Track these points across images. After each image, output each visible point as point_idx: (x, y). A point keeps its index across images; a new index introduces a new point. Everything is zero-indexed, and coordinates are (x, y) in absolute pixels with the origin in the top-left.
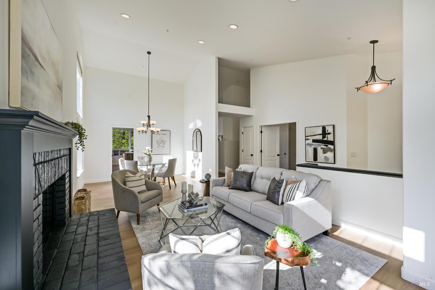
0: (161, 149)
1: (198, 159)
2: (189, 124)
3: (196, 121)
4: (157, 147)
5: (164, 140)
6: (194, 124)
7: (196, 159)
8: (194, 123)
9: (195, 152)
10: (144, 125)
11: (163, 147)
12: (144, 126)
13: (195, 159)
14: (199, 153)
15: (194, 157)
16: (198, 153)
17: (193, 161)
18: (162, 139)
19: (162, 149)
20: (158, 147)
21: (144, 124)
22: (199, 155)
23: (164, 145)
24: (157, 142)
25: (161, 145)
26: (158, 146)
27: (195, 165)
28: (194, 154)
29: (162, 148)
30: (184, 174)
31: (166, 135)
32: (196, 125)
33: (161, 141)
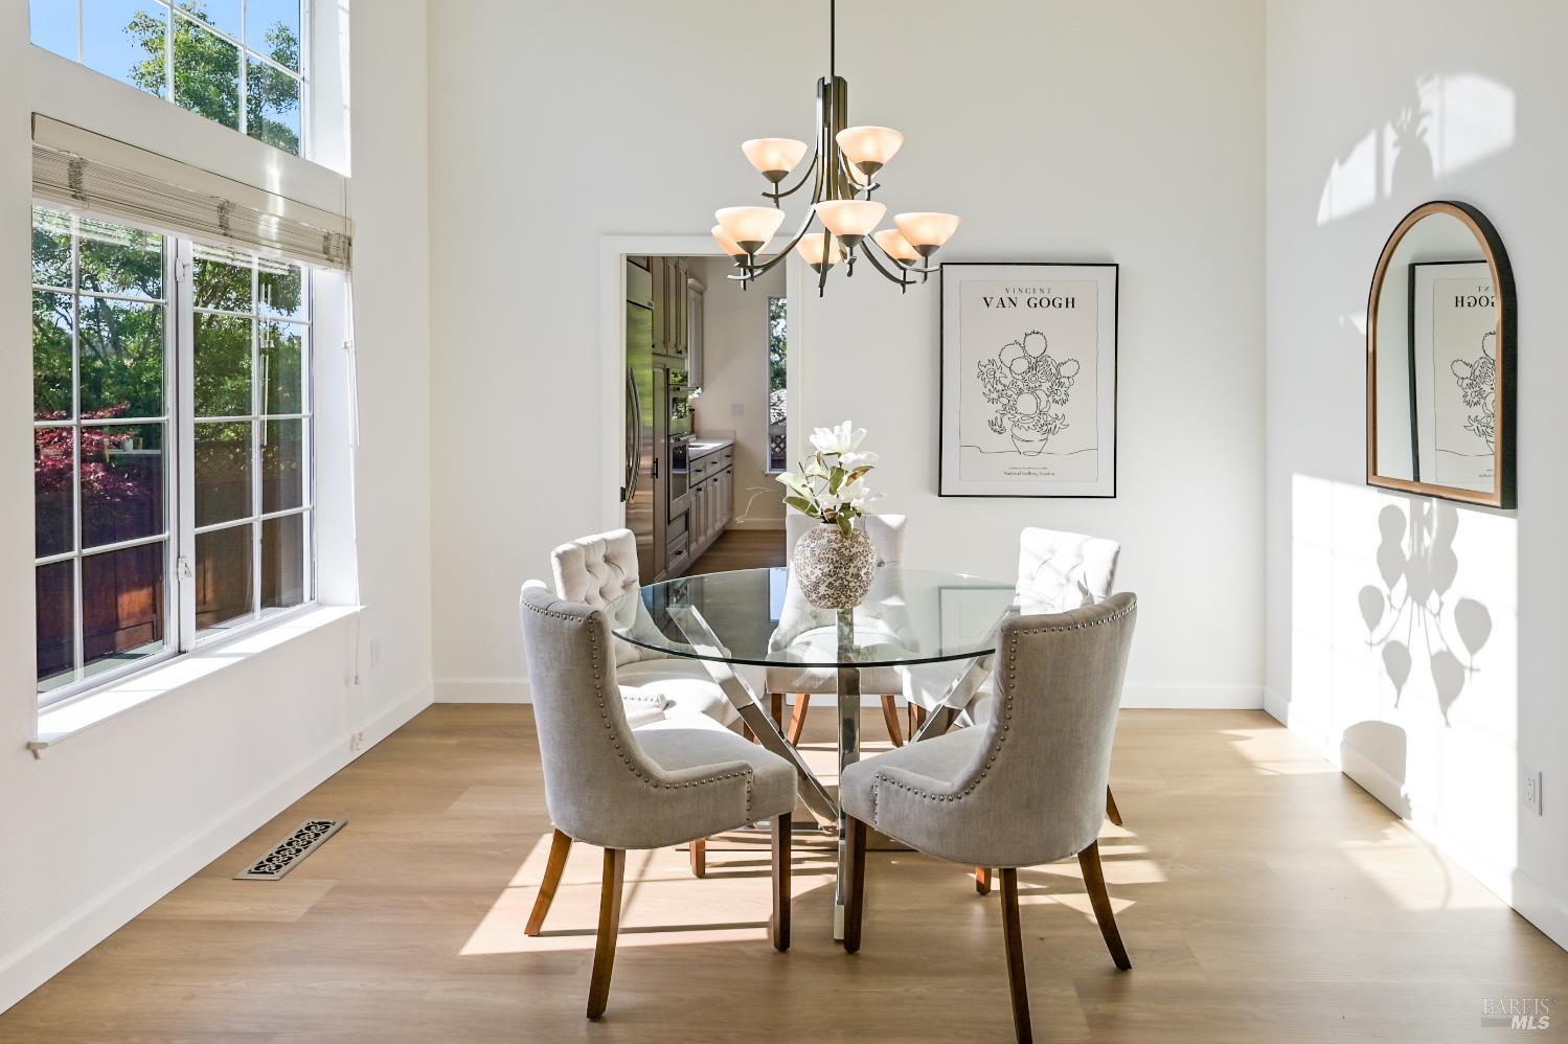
0: (1023, 447)
1: (1451, 598)
2: (1327, 173)
3: (1415, 102)
4: (992, 424)
5: (1056, 354)
6: (1391, 154)
7: (1418, 596)
8: (1390, 136)
9: (1403, 503)
10: (784, 186)
11: (1048, 428)
12: (776, 197)
13: (1402, 584)
14: (1465, 515)
15: (1390, 561)
16: (1449, 530)
17: (1372, 606)
18: (1035, 347)
19: (1037, 446)
20: (996, 427)
21: (775, 176)
22: (1457, 546)
23: (1055, 409)
24: (988, 373)
25: (1026, 404)
26: (992, 411)
27: (1397, 661)
28: (1390, 522)
29: (1035, 436)
30: (1264, 716)
31: (1070, 303)
32: (1414, 151)
33: (1021, 366)
